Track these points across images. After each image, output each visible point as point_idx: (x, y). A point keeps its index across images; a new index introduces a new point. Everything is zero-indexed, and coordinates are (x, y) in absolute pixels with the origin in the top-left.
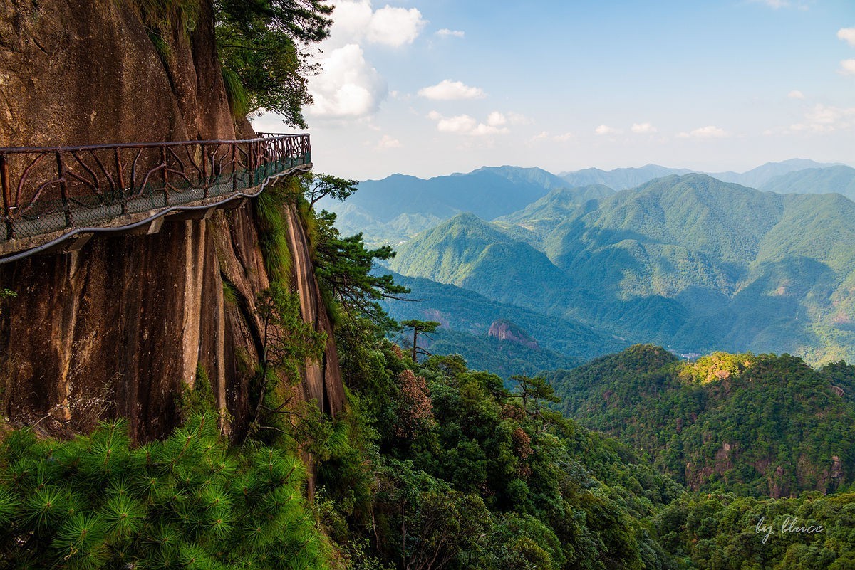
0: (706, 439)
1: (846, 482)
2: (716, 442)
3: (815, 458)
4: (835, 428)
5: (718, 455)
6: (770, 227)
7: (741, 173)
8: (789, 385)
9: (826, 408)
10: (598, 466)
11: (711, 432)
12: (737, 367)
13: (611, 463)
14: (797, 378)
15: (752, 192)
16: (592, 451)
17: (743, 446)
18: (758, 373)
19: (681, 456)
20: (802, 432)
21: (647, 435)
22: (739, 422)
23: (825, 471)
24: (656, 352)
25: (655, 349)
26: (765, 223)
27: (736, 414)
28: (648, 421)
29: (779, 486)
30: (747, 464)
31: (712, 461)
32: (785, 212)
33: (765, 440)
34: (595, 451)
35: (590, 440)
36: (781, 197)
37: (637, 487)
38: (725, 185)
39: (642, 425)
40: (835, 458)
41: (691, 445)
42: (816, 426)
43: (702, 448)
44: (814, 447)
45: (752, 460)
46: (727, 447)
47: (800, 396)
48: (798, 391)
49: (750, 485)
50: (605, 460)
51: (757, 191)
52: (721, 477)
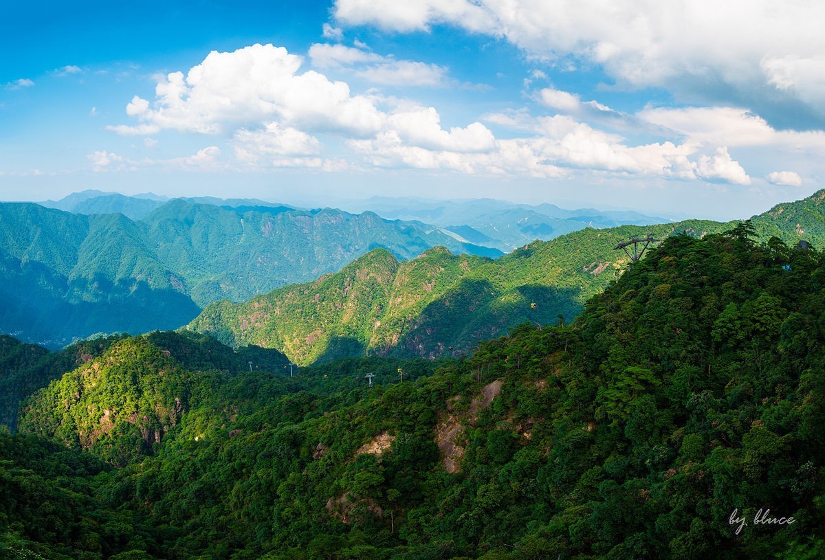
0: (91, 411)
1: (185, 413)
2: (99, 411)
3: (166, 403)
4: (172, 380)
5: (102, 420)
6: (83, 239)
7: (57, 201)
8: (138, 356)
9: (164, 367)
10: (33, 464)
11: (94, 404)
12: (95, 350)
13: (43, 458)
14: (143, 351)
15: (66, 214)
16: (25, 453)
17: (118, 409)
18: (116, 352)
19: (75, 428)
20: (153, 388)
21: (44, 418)
22: (112, 393)
23: (173, 410)
24: (33, 349)
25: (31, 346)
26: (79, 236)
27: (109, 388)
28: (43, 406)
29: (147, 429)
30: (123, 420)
31: (98, 425)
32: (90, 228)
33: (132, 400)
34: (28, 452)
35: (21, 444)
36: (86, 217)
37: (69, 471)
38: (49, 210)
39: (38, 411)
40: (177, 399)
41: (81, 418)
42: (161, 381)
43: (89, 418)
44: (163, 396)
45: (125, 416)
46: (107, 413)
47: (147, 363)
48: (145, 359)
49: (128, 435)
50: (37, 457)
51: (70, 214)
52: (107, 435)
